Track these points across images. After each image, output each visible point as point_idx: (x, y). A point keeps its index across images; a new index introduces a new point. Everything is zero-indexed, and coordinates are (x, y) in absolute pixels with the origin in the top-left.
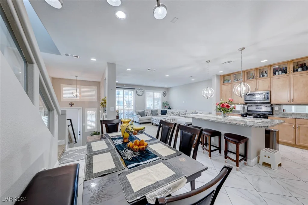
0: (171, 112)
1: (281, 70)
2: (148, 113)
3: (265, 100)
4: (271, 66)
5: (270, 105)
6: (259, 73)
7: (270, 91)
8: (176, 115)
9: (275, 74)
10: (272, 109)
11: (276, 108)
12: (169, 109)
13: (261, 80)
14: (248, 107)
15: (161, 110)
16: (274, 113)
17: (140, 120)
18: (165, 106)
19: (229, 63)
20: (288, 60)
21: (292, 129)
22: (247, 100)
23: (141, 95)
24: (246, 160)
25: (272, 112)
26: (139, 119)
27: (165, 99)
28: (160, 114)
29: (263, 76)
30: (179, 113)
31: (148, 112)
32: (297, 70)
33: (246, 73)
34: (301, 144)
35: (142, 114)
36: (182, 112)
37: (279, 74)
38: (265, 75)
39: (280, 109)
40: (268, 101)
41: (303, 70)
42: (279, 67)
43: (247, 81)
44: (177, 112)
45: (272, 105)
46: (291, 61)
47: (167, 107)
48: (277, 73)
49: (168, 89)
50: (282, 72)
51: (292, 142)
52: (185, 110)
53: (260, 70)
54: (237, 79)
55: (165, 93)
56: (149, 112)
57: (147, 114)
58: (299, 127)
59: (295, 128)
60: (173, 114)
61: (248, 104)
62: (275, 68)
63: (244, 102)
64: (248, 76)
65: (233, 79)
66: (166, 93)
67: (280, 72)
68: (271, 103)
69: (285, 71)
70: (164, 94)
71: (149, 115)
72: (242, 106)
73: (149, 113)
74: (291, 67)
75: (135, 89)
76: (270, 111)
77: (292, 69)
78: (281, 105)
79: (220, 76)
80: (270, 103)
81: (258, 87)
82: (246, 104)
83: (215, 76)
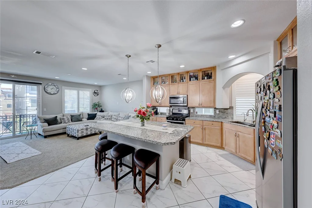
0: (102, 116)
1: (194, 76)
2: (63, 119)
3: (184, 104)
4: (188, 72)
5: (187, 107)
6: (180, 77)
7: (187, 95)
8: (107, 119)
9: (190, 80)
10: (189, 111)
11: (192, 110)
12: (102, 111)
13: (181, 85)
14: (172, 109)
15: (88, 114)
16: (190, 116)
17: (44, 131)
18: (96, 109)
19: (152, 62)
20: (199, 68)
21: (201, 129)
22: (171, 103)
23: (55, 94)
24: (157, 184)
25: (189, 114)
26: (43, 129)
27: (96, 99)
28: (85, 120)
29: (183, 81)
30: (111, 116)
31: (65, 117)
32: (204, 78)
33: (170, 77)
34: (207, 143)
35: (52, 122)
36: (115, 115)
37: (193, 80)
38: (184, 80)
39: (194, 111)
40: (186, 105)
41: (208, 79)
42: (193, 75)
43: (171, 84)
44: (108, 115)
45: (189, 108)
46: (201, 70)
47: (99, 109)
48: (192, 79)
49: (100, 87)
50: (195, 79)
51: (201, 142)
52: (118, 113)
53: (181, 75)
54: (165, 82)
55: (96, 91)
56: (67, 117)
57: (62, 121)
58: (205, 128)
59: (202, 129)
60: (104, 118)
61: (172, 107)
62: (190, 75)
63: (169, 105)
64: (173, 80)
65: (161, 82)
66: (98, 92)
67: (194, 78)
68: (189, 106)
69: (197, 78)
70: (95, 93)
71: (66, 122)
72: (168, 108)
73: (66, 119)
74: (200, 75)
75: (41, 84)
76: (187, 113)
77: (201, 77)
78: (194, 108)
79: (151, 77)
80: (187, 106)
81: (179, 91)
82: (171, 106)
83: (146, 77)
